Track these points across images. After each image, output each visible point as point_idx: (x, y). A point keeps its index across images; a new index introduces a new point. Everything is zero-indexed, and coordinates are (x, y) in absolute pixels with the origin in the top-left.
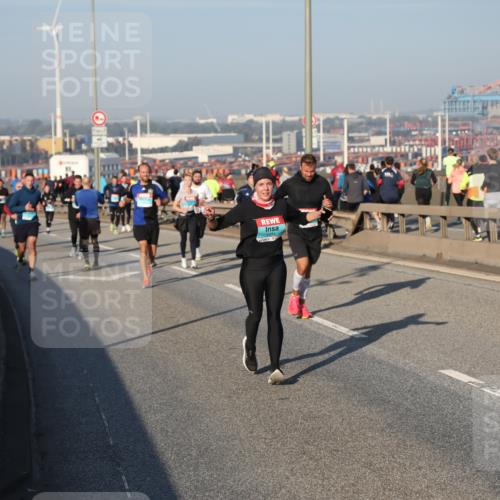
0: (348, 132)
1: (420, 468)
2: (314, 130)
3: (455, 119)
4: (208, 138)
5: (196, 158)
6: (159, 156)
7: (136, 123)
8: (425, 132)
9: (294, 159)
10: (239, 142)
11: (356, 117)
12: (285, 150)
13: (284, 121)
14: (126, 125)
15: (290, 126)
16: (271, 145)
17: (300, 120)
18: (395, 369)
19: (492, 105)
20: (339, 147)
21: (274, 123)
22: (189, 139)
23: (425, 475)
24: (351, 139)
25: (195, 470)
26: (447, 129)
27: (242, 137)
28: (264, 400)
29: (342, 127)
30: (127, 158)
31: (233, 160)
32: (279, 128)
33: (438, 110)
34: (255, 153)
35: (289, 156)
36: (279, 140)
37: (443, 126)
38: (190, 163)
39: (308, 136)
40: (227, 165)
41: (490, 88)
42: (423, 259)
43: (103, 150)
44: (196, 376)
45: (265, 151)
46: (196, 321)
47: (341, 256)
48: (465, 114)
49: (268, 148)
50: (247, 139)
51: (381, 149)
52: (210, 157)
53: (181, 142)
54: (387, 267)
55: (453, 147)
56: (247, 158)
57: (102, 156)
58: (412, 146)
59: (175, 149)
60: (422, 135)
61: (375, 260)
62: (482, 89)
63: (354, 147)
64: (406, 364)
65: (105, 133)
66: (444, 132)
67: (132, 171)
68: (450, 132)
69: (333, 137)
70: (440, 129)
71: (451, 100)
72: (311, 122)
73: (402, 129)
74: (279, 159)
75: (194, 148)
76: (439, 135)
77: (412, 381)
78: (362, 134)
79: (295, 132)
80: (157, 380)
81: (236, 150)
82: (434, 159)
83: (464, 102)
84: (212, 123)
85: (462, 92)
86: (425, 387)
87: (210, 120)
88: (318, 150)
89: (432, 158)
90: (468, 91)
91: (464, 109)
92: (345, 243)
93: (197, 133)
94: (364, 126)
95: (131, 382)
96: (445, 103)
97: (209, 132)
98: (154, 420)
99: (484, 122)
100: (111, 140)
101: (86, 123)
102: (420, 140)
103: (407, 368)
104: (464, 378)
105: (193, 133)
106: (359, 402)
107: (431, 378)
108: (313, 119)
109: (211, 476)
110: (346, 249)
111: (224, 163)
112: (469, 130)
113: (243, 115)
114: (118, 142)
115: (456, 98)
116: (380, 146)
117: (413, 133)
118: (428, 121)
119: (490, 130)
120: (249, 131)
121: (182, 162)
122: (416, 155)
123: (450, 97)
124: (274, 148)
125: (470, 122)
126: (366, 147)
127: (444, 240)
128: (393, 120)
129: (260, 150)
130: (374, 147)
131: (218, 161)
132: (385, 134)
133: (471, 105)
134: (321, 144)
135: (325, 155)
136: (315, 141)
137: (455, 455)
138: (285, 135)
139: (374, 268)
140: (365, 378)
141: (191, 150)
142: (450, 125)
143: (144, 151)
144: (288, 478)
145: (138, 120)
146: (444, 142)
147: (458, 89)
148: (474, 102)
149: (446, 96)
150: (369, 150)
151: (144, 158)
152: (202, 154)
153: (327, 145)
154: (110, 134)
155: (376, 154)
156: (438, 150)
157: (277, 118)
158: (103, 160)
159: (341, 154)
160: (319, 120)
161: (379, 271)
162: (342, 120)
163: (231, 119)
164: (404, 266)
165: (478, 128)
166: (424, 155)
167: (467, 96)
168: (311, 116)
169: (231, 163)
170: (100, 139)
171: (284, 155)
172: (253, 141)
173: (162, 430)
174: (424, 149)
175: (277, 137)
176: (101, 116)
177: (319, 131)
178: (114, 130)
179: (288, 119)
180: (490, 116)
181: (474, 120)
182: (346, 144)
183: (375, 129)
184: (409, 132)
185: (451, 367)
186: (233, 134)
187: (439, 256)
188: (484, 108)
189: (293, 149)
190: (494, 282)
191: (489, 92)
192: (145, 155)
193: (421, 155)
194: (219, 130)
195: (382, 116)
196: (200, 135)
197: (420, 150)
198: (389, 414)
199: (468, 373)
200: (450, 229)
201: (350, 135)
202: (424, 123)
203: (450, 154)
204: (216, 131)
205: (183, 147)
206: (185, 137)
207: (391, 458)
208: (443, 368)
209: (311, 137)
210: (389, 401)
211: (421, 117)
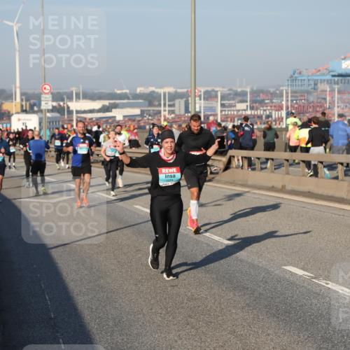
0: (221, 100)
1: (268, 335)
2: (197, 99)
3: (295, 92)
4: (123, 103)
5: (115, 117)
6: (89, 116)
7: (72, 92)
8: (274, 101)
9: (183, 119)
10: (145, 107)
11: (226, 90)
12: (177, 112)
13: (176, 92)
14: (65, 93)
15: (181, 96)
16: (167, 108)
17: (188, 91)
18: (252, 266)
19: (321, 83)
20: (215, 110)
21: (169, 93)
22: (110, 103)
23: (272, 340)
24: (223, 105)
25: (111, 336)
26: (290, 99)
27: (147, 103)
28: (160, 287)
29: (216, 96)
30: (66, 116)
31: (140, 119)
32: (173, 97)
33: (283, 86)
34: (155, 114)
35: (179, 116)
36: (173, 105)
37: (287, 97)
38: (110, 121)
39: (193, 103)
40: (136, 122)
41: (319, 71)
42: (273, 189)
43: (49, 111)
44: (113, 270)
45: (163, 113)
46: (113, 231)
47: (216, 187)
48: (303, 88)
49: (165, 111)
50: (151, 104)
51: (244, 112)
52: (124, 116)
53: (104, 106)
54: (247, 194)
55: (293, 111)
56: (150, 118)
57: (49, 115)
58: (265, 110)
59: (99, 111)
60: (272, 103)
61: (239, 189)
62: (314, 71)
63: (225, 111)
64: (259, 262)
65: (51, 99)
66: (287, 101)
67: (69, 126)
68: (292, 101)
69: (210, 104)
70: (284, 99)
71: (293, 79)
72: (195, 92)
73: (258, 98)
74: (172, 118)
75: (113, 110)
76: (284, 103)
77: (263, 274)
78: (231, 102)
79: (184, 99)
80: (86, 272)
81: (142, 112)
82: (281, 119)
83: (301, 80)
84: (126, 93)
85: (300, 73)
86: (273, 278)
87: (124, 91)
88: (200, 112)
89: (279, 118)
90: (304, 72)
91: (302, 85)
92: (218, 177)
93: (115, 100)
94: (232, 96)
95: (67, 273)
96: (288, 80)
97: (124, 99)
98: (82, 301)
99: (315, 94)
100: (55, 104)
101: (37, 92)
102: (271, 107)
103: (260, 265)
104: (300, 272)
105: (112, 99)
106: (226, 288)
107: (276, 272)
108: (197, 91)
109: (123, 339)
110: (218, 182)
111: (134, 121)
112: (304, 100)
113: (147, 88)
114: (60, 106)
115: (296, 77)
116: (242, 110)
117: (266, 101)
118: (276, 93)
119: (319, 100)
120: (151, 99)
121: (104, 120)
122: (268, 117)
123: (292, 76)
124: (169, 111)
125: (306, 95)
126: (234, 111)
127: (287, 176)
128: (253, 92)
129: (159, 112)
130: (239, 111)
131: (130, 120)
132: (247, 102)
133: (306, 82)
134: (202, 108)
135: (204, 116)
136: (197, 106)
137: (293, 325)
138: (177, 102)
139: (238, 195)
140: (231, 272)
141: (111, 111)
142: (292, 96)
143: (78, 112)
144: (176, 341)
145: (74, 90)
146: (287, 108)
147: (297, 72)
148: (309, 80)
149: (289, 76)
150: (235, 113)
151: (78, 117)
152: (119, 114)
153: (206, 109)
154: (54, 100)
155: (240, 116)
156: (284, 113)
157: (172, 90)
158: (49, 118)
159: (215, 115)
160: (200, 92)
161: (242, 197)
162: (217, 91)
163: (139, 90)
164: (259, 194)
165: (311, 99)
166: (274, 117)
167: (303, 76)
168: (195, 88)
169: (140, 121)
170: (47, 103)
171: (176, 115)
172: (155, 106)
173: (88, 307)
174: (274, 112)
175: (172, 103)
176: (48, 87)
177: (200, 99)
178: (57, 97)
179: (179, 91)
180: (319, 90)
181: (308, 93)
182: (219, 108)
183: (240, 98)
184: (263, 100)
185: (291, 265)
186: (140, 101)
187: (283, 187)
188: (316, 84)
189: (183, 112)
190: (321, 205)
191: (318, 73)
192: (79, 115)
193: (271, 117)
194: (131, 97)
195: (244, 89)
196: (117, 101)
197: (271, 113)
198: (247, 296)
199: (303, 269)
200: (291, 168)
201: (222, 102)
202: (273, 95)
203: (291, 116)
204: (128, 99)
205: (105, 109)
206: (106, 103)
207: (248, 328)
208: (285, 265)
209: (195, 103)
210: (248, 288)
211: (272, 90)
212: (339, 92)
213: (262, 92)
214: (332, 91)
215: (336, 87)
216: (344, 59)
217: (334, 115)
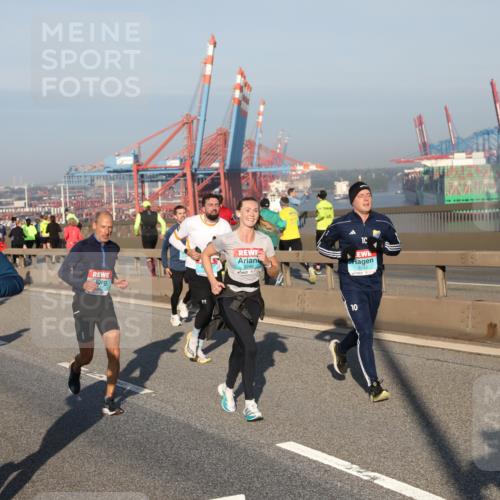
3: (73, 188)
8: (52, 198)
11: (2, 187)
18: (27, 365)
19: (97, 179)
26: (68, 195)
33: (61, 182)
37: (65, 193)
41: (95, 167)
48: (82, 184)
58: (43, 207)
62: (90, 168)
64: (34, 361)
66: (65, 197)
68: (70, 197)
70: (62, 195)
71: (69, 176)
73: (37, 196)
76: (62, 199)
77: (38, 372)
78: (8, 200)
82: (60, 216)
83: (78, 177)
85: (76, 170)
86: (47, 376)
90: (81, 169)
91: (78, 182)
94: (9, 194)
96: (65, 177)
99: (92, 190)
102: (50, 203)
103: (35, 363)
107: (52, 369)
112: (82, 196)
115: (72, 174)
116: (21, 208)
117: (44, 198)
118: (54, 190)
119: (97, 196)
123: (68, 173)
125: (83, 190)
126: (11, 208)
128: (30, 190)
130: (17, 208)
132: (24, 199)
133: (83, 178)
140: (5, 373)
142: (70, 193)
146: (65, 204)
147: (74, 168)
148: (85, 176)
149: (66, 173)
150: (13, 210)
155: (19, 213)
156: (63, 209)
165: (89, 195)
167: (79, 172)
174: (52, 209)
180: (96, 186)
181: (85, 188)
183: (17, 196)
184: (41, 197)
188: (92, 180)
191: (94, 170)
195: (22, 187)
197: (50, 210)
198: (21, 397)
202: (51, 192)
210: (21, 389)
211: (49, 187)
212: (115, 187)
213: (40, 189)
214: (109, 186)
215: (112, 183)
216: (118, 155)
217: (111, 210)
